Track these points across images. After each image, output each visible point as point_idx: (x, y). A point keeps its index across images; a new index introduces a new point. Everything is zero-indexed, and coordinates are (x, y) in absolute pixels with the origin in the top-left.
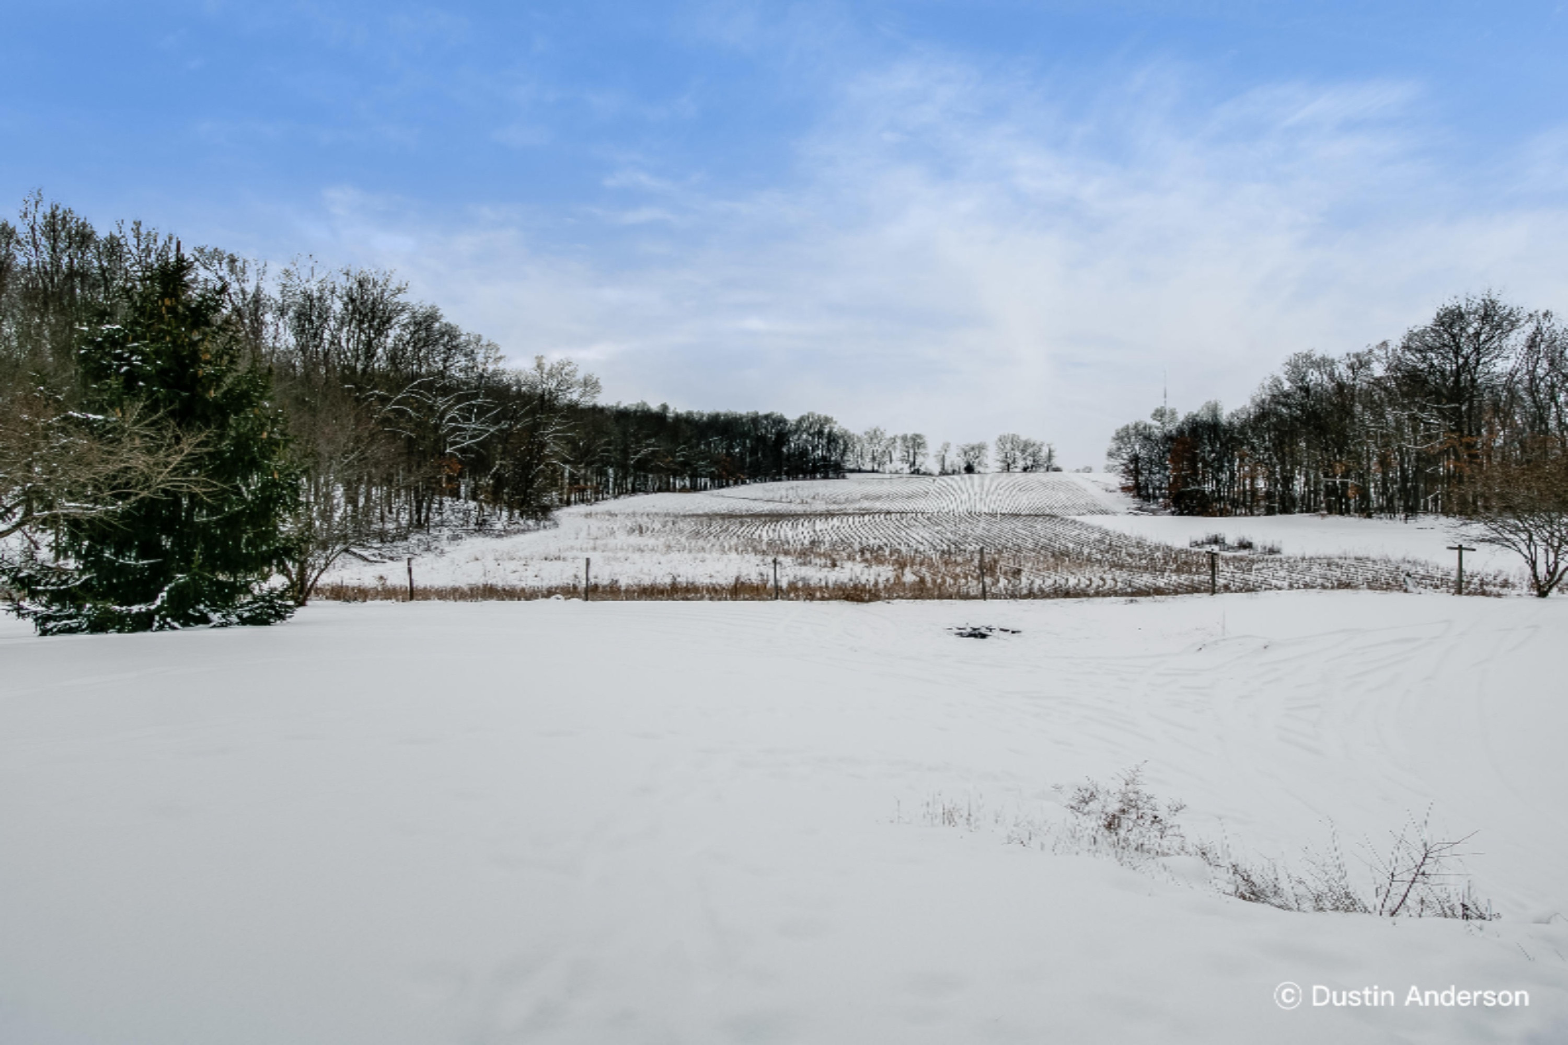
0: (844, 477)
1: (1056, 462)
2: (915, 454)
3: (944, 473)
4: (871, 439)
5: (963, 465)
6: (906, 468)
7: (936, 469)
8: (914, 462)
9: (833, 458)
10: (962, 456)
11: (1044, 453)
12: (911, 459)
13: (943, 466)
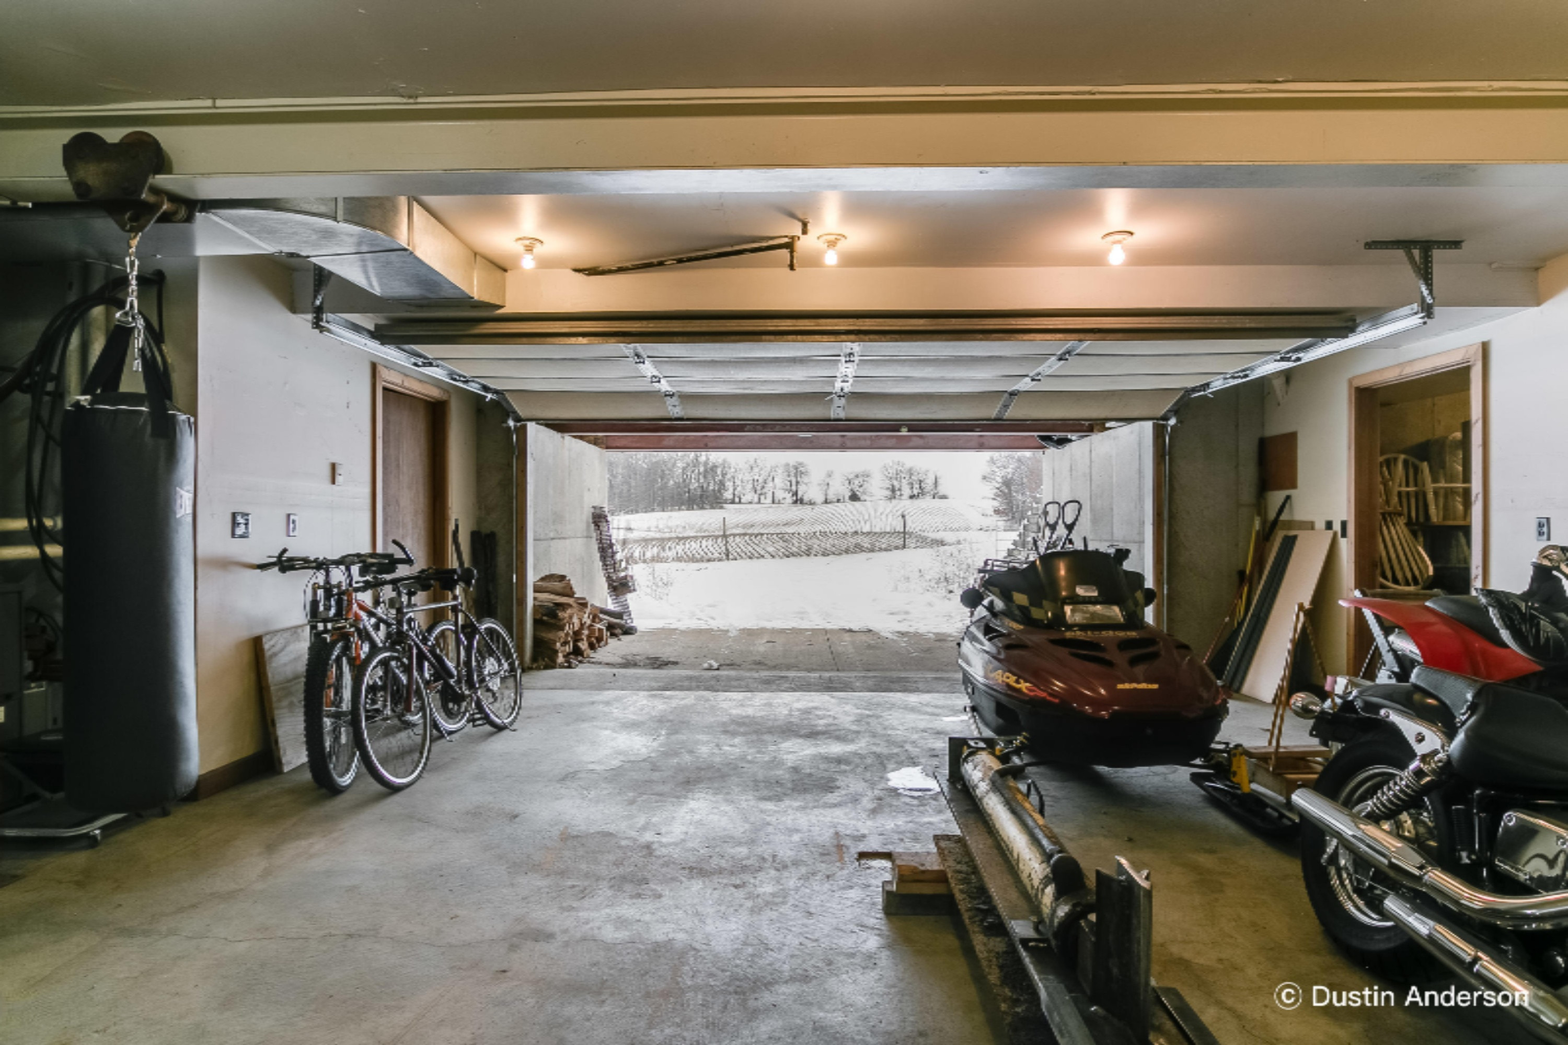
0: (722, 508)
1: (942, 490)
2: (797, 483)
3: (826, 502)
4: (752, 468)
5: (848, 494)
6: (789, 498)
7: (820, 498)
8: (797, 492)
9: (711, 488)
10: (847, 485)
11: (929, 482)
12: (794, 488)
13: (826, 495)
